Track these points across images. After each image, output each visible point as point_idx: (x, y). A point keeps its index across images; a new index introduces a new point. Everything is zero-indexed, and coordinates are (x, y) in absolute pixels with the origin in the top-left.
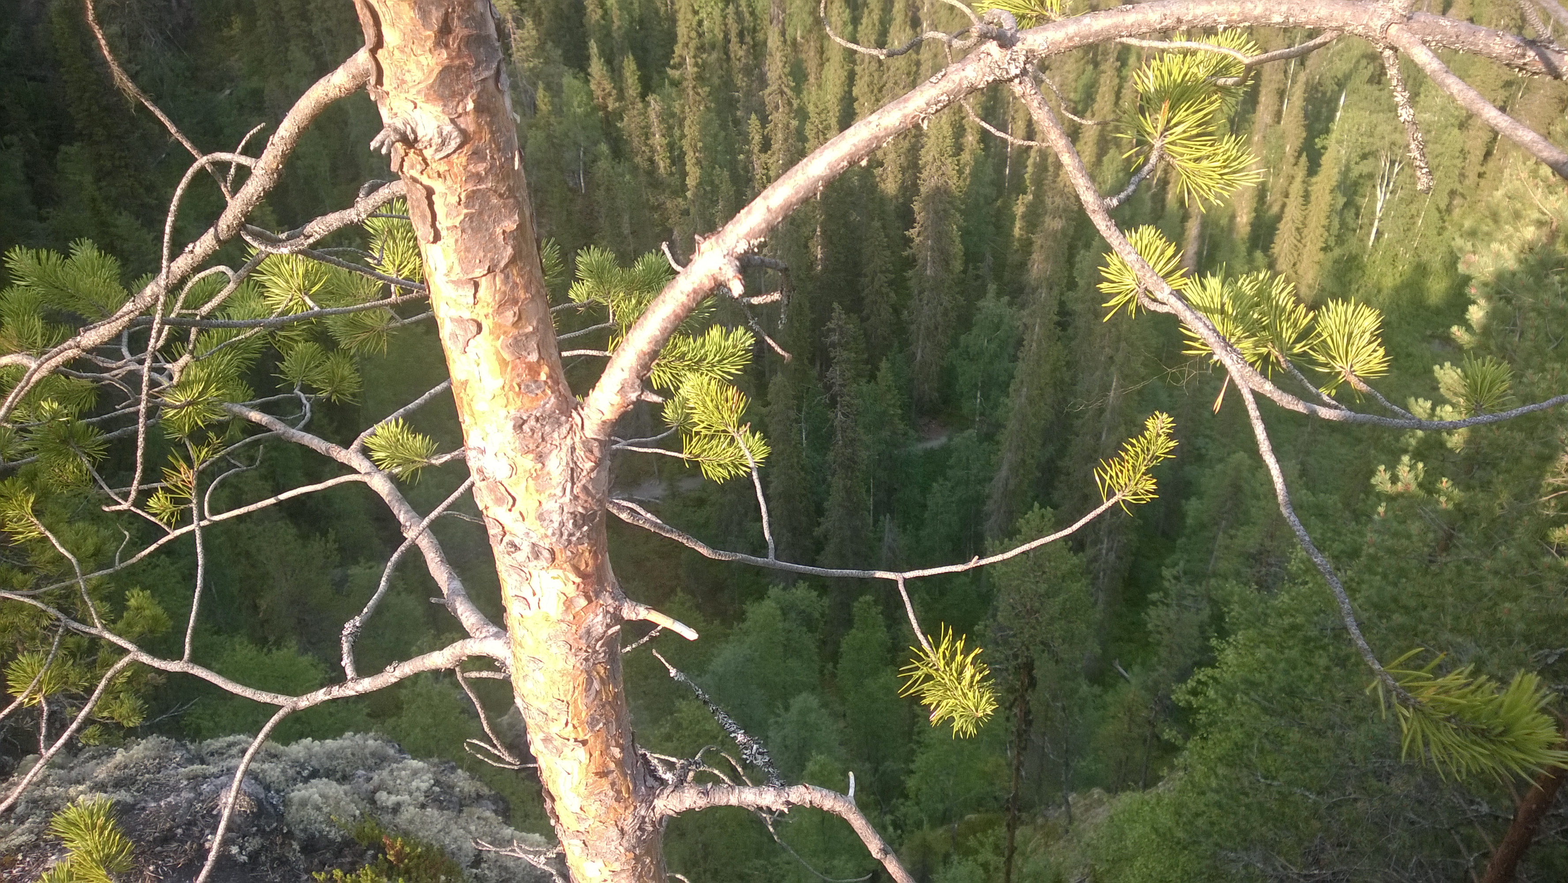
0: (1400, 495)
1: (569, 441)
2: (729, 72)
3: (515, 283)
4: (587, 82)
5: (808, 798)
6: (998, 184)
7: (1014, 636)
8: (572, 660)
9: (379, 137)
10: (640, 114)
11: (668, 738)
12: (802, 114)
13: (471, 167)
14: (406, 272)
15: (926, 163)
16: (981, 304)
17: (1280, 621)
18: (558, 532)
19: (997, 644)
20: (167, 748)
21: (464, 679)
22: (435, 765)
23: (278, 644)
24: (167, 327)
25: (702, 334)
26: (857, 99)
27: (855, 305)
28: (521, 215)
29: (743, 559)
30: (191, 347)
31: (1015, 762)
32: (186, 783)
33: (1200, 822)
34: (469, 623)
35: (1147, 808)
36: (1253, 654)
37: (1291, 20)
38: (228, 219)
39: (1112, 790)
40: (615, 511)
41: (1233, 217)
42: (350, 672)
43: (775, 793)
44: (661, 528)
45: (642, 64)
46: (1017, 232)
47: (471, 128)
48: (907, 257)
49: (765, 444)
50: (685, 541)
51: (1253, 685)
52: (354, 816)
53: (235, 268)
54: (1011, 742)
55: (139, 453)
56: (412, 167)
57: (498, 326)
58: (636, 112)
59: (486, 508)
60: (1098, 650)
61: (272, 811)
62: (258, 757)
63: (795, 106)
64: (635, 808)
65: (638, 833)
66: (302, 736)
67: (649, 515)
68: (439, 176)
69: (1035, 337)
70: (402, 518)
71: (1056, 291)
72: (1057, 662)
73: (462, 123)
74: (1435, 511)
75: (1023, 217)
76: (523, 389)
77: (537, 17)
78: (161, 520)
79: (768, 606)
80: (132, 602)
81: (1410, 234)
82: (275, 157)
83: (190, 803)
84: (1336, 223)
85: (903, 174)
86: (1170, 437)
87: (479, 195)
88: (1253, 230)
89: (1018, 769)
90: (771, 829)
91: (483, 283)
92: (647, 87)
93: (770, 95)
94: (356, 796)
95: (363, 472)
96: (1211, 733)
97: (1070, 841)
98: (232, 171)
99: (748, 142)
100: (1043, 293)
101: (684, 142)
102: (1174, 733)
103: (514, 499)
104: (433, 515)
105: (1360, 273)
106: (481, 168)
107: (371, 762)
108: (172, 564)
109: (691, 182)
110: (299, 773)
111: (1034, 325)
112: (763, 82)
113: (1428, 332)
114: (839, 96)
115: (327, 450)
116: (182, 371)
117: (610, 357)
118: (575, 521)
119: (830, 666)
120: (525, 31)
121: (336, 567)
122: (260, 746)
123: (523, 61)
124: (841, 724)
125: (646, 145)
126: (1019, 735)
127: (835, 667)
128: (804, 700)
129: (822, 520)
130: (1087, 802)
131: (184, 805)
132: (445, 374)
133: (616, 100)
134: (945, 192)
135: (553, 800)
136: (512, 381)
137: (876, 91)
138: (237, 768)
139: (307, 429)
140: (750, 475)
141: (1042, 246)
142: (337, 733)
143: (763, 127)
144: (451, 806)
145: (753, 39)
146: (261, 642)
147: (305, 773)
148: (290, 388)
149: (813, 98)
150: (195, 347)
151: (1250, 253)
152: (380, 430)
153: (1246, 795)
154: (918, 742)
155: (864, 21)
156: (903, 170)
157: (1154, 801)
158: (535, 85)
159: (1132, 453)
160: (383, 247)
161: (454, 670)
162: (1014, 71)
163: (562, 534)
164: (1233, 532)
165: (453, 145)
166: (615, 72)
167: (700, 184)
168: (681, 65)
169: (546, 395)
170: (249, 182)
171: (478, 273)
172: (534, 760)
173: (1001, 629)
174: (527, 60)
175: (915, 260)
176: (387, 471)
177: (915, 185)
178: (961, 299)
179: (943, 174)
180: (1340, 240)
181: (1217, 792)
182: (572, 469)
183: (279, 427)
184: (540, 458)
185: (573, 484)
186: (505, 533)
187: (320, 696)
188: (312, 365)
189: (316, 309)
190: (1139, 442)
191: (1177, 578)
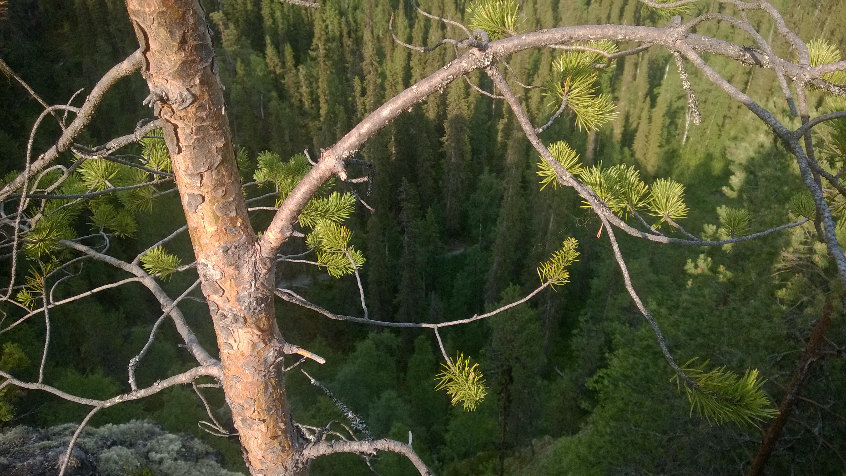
0: (700, 275)
1: (253, 259)
2: (343, 53)
3: (223, 175)
4: (264, 58)
5: (387, 446)
6: (489, 113)
7: (501, 355)
8: (257, 377)
9: (147, 99)
10: (294, 76)
11: (314, 417)
12: (383, 76)
13: (198, 113)
14: (162, 167)
15: (450, 103)
16: (481, 177)
17: (641, 343)
18: (248, 308)
19: (492, 360)
20: (28, 433)
21: (198, 389)
22: (182, 436)
23: (92, 372)
24: (28, 199)
25: (327, 197)
26: (412, 68)
27: (414, 179)
28: (226, 139)
29: (350, 319)
30: (42, 209)
31: (503, 423)
32: (39, 451)
33: (601, 452)
34: (200, 358)
35: (573, 445)
36: (627, 361)
37: (627, 37)
38: (64, 140)
39: (555, 436)
40: (280, 295)
41: (612, 130)
42: (133, 387)
43: (369, 444)
44: (305, 304)
45: (295, 49)
46: (499, 138)
47: (198, 93)
48: (441, 152)
49: (362, 257)
50: (318, 310)
51: (626, 377)
52: (137, 466)
53: (67, 166)
54: (501, 412)
55: (13, 269)
56: (166, 114)
57: (213, 198)
58: (291, 75)
59: (208, 296)
60: (546, 360)
61: (90, 465)
62: (82, 435)
63: (379, 71)
64: (293, 455)
65: (295, 469)
66: (107, 422)
67: (298, 297)
68: (181, 118)
69: (510, 195)
70: (161, 301)
71: (520, 170)
72: (524, 368)
73: (193, 90)
74: (718, 283)
75: (502, 131)
76: (227, 231)
77: (236, 23)
78: (25, 305)
79: (368, 343)
80: (7, 350)
81: (704, 138)
82: (90, 107)
83: (42, 463)
84: (666, 133)
85: (438, 108)
86: (576, 250)
87: (203, 128)
88: (623, 137)
89: (505, 427)
90: (369, 464)
91: (205, 175)
92: (298, 61)
93: (365, 65)
94: (138, 455)
95: (139, 276)
96: (607, 404)
97: (533, 464)
98: (66, 114)
99: (354, 91)
100: (513, 171)
101: (318, 90)
102: (587, 404)
103: (224, 291)
104: (179, 299)
105: (678, 158)
106: (204, 114)
107: (146, 436)
108: (30, 328)
109: (323, 112)
110: (105, 443)
111: (509, 188)
112: (362, 59)
113: (714, 189)
114: (403, 66)
115: (119, 264)
116: (36, 223)
117: (277, 211)
118: (257, 301)
119: (403, 374)
120: (230, 31)
121: (124, 327)
122: (83, 429)
123: (229, 47)
124: (409, 406)
125: (298, 92)
126: (505, 409)
127: (405, 375)
128: (387, 394)
129: (397, 295)
130: (542, 443)
131: (38, 464)
132: (185, 222)
133: (281, 68)
134: (461, 117)
135: (247, 452)
136: (222, 227)
137: (423, 63)
138: (69, 442)
139: (107, 253)
140: (354, 273)
141: (512, 147)
142: (127, 420)
143: (362, 83)
144: (192, 459)
145: (356, 35)
146: (83, 371)
147: (109, 443)
148: (97, 231)
149: (389, 67)
150: (44, 210)
151: (622, 149)
152: (149, 252)
153: (625, 436)
154: (451, 414)
155: (416, 26)
156: (438, 106)
157: (577, 441)
158: (235, 60)
159: (556, 259)
160: (150, 154)
161: (192, 384)
162: (487, 63)
163: (250, 309)
164: (615, 296)
165: (188, 102)
166: (280, 53)
167: (327, 114)
168: (316, 49)
169: (240, 234)
170: (75, 121)
171: (202, 170)
172: (237, 431)
173: (494, 351)
174: (231, 47)
175: (445, 154)
176: (153, 275)
177: (445, 114)
178: (471, 175)
179: (460, 108)
180: (668, 141)
181: (610, 435)
182: (255, 274)
183: (92, 253)
184: (238, 268)
185: (256, 282)
186: (219, 309)
187: (117, 400)
188: (110, 217)
189: (113, 188)
190: (560, 253)
191: (587, 321)
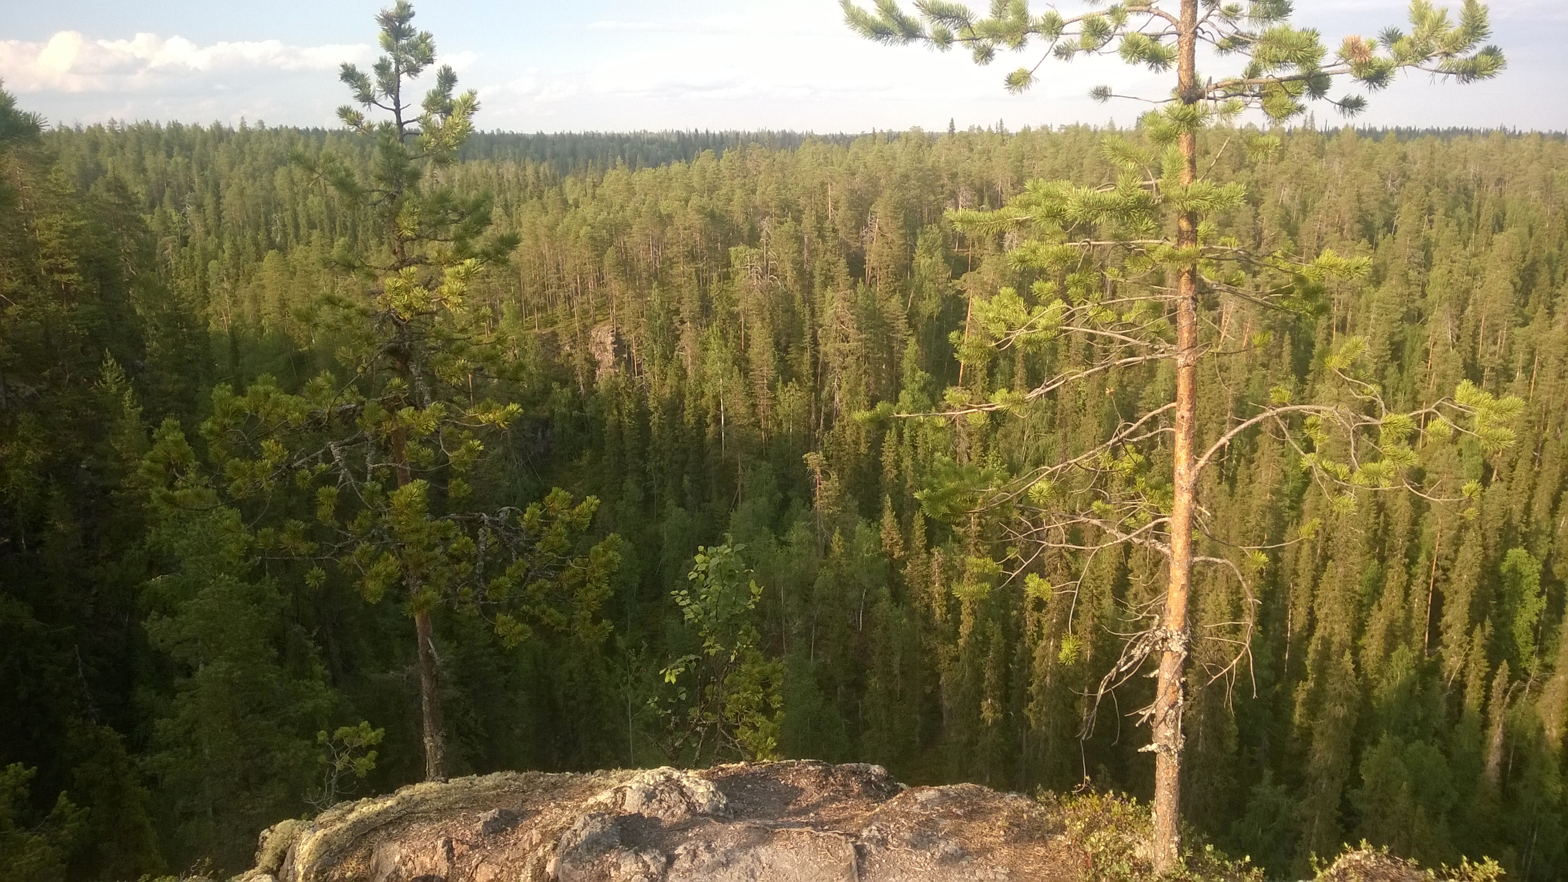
4: (878, 530)
6: (1276, 668)
10: (923, 564)
16: (1255, 789)
26: (1131, 571)
41: (1541, 729)
46: (1297, 718)
58: (919, 562)
63: (1073, 570)
69: (1315, 831)
71: (1338, 784)
75: (1303, 704)
77: (841, 472)
92: (932, 540)
93: (1049, 557)
99: (1022, 600)
100: (1324, 783)
109: (964, 630)
111: (1314, 818)
114: (1114, 566)
120: (829, 483)
123: (824, 508)
125: (926, 592)
133: (902, 550)
137: (1151, 565)
141: (1323, 735)
149: (1091, 565)
158: (831, 531)
166: (904, 526)
167: (972, 633)
168: (965, 524)
174: (828, 508)
178: (1235, 783)
179: (1219, 651)
